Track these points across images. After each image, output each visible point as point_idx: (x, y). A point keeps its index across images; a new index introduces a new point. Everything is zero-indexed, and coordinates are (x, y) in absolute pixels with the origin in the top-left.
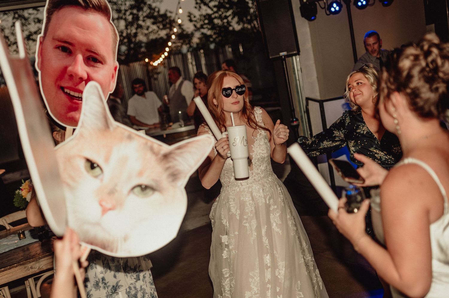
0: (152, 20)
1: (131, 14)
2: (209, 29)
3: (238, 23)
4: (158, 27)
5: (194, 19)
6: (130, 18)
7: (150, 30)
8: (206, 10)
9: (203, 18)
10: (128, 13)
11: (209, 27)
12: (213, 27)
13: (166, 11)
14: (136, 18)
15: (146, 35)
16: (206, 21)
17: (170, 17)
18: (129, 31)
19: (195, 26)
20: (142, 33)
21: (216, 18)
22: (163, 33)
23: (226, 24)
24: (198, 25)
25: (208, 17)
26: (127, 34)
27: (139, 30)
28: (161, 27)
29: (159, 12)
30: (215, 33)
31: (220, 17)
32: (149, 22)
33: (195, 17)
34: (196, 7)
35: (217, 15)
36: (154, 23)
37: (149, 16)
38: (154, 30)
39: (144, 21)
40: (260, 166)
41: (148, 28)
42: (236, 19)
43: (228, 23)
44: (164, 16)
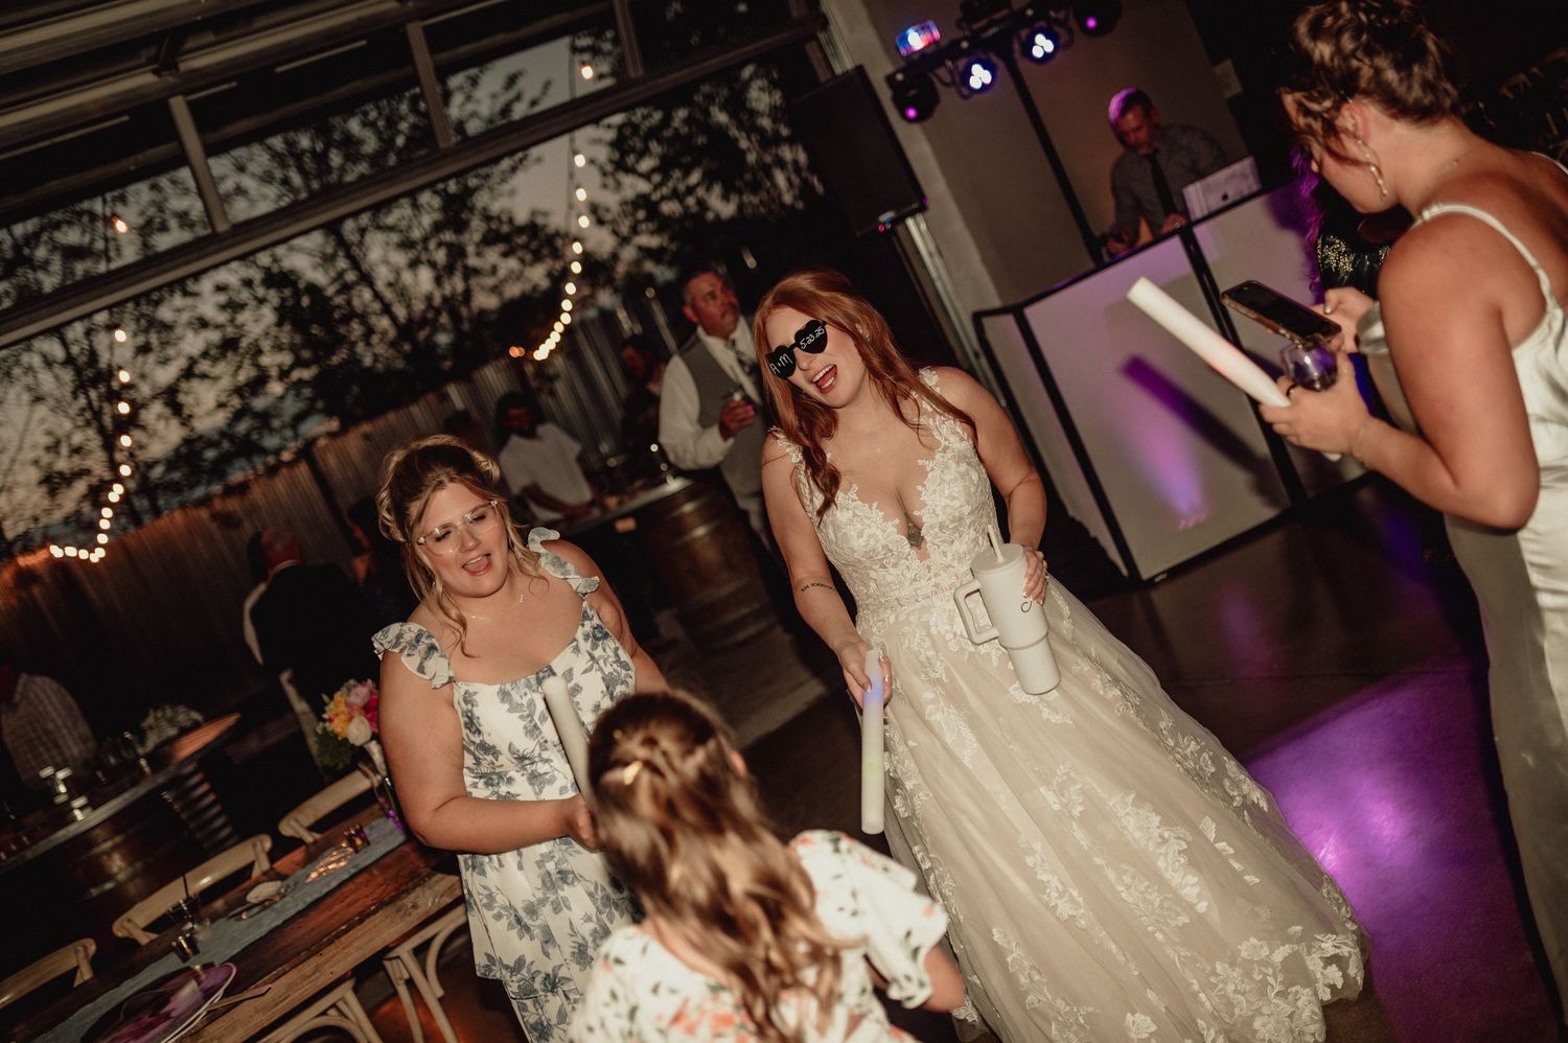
0: (501, 247)
1: (440, 245)
2: (652, 233)
3: (725, 197)
4: (522, 261)
5: (608, 217)
6: (440, 256)
7: (502, 273)
8: (634, 186)
9: (629, 208)
10: (432, 245)
11: (651, 226)
12: (663, 224)
13: (534, 213)
14: (456, 252)
15: (495, 290)
16: (641, 214)
17: (545, 226)
18: (447, 290)
19: (615, 233)
20: (483, 288)
21: (663, 198)
22: (538, 275)
23: (694, 209)
24: (624, 229)
25: (642, 201)
26: (445, 299)
27: (473, 282)
28: (528, 257)
29: (511, 221)
30: (672, 240)
31: (675, 195)
32: (492, 255)
33: (608, 210)
34: (605, 186)
35: (665, 191)
36: (505, 255)
37: (490, 239)
38: (512, 272)
39: (479, 254)
40: (953, 542)
41: (494, 270)
42: (717, 189)
43: (702, 204)
44: (532, 229)
